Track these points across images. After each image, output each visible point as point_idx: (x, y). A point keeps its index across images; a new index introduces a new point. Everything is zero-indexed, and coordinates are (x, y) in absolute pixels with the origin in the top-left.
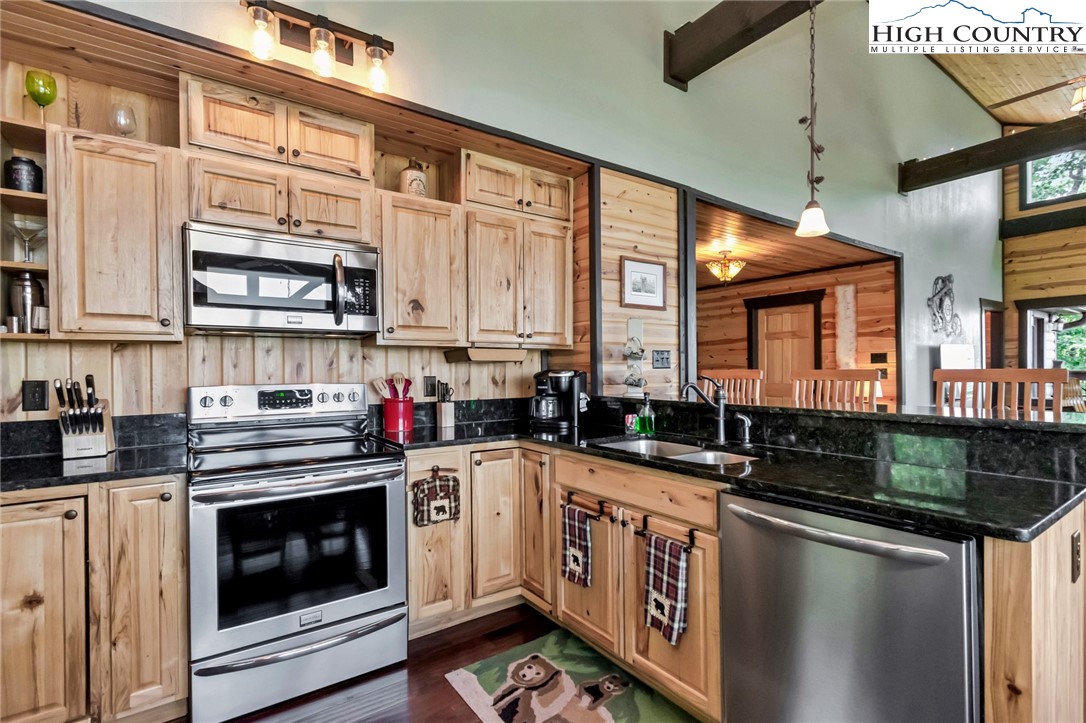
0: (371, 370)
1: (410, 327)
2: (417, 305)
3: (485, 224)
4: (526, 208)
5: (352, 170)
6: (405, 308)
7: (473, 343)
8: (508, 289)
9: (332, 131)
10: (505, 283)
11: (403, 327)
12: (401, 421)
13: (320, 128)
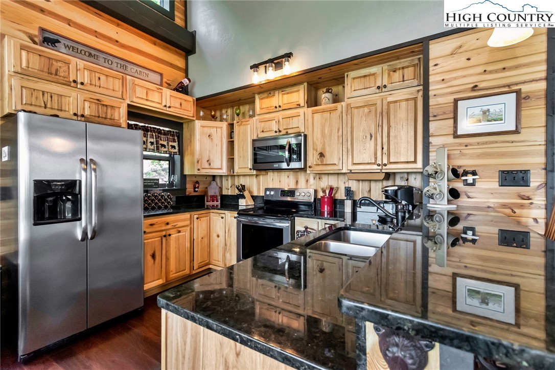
0: (321, 183)
1: (319, 165)
2: (322, 155)
3: (357, 108)
4: (384, 90)
5: (298, 105)
6: (316, 156)
7: (351, 170)
8: (371, 139)
9: (292, 92)
10: (369, 137)
11: (316, 165)
12: (326, 206)
13: (288, 93)
